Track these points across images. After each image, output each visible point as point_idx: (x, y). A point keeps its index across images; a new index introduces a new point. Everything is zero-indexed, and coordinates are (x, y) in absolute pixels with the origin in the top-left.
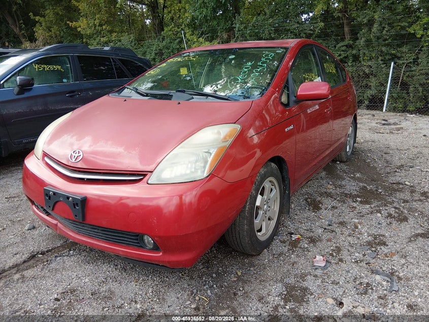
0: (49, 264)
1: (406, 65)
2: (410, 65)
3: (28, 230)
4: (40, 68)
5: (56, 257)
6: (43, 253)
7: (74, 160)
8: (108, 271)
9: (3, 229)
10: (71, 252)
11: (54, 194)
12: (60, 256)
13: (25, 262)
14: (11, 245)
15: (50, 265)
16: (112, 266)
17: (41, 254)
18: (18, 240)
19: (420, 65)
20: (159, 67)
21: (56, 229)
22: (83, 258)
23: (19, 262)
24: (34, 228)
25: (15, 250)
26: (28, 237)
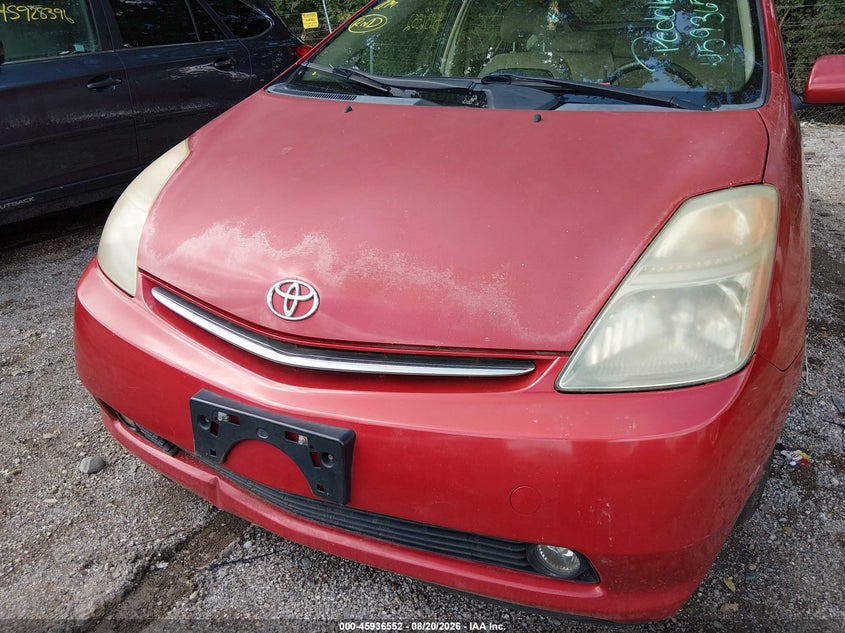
0: (203, 598)
1: (789, 15)
2: (795, 14)
3: (90, 474)
4: (13, 15)
5: (214, 568)
6: (167, 556)
7: (288, 313)
8: (385, 610)
9: (16, 474)
10: (248, 544)
11: (233, 418)
12: (224, 564)
13: (127, 592)
14: (60, 530)
15: (208, 599)
16: (386, 589)
17: (164, 559)
18: (73, 510)
19: (819, 16)
20: (378, 8)
21: (214, 497)
22: (289, 563)
23: (112, 596)
24: (104, 466)
25: (81, 548)
26: (99, 500)
